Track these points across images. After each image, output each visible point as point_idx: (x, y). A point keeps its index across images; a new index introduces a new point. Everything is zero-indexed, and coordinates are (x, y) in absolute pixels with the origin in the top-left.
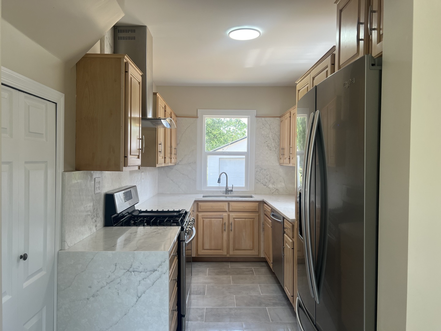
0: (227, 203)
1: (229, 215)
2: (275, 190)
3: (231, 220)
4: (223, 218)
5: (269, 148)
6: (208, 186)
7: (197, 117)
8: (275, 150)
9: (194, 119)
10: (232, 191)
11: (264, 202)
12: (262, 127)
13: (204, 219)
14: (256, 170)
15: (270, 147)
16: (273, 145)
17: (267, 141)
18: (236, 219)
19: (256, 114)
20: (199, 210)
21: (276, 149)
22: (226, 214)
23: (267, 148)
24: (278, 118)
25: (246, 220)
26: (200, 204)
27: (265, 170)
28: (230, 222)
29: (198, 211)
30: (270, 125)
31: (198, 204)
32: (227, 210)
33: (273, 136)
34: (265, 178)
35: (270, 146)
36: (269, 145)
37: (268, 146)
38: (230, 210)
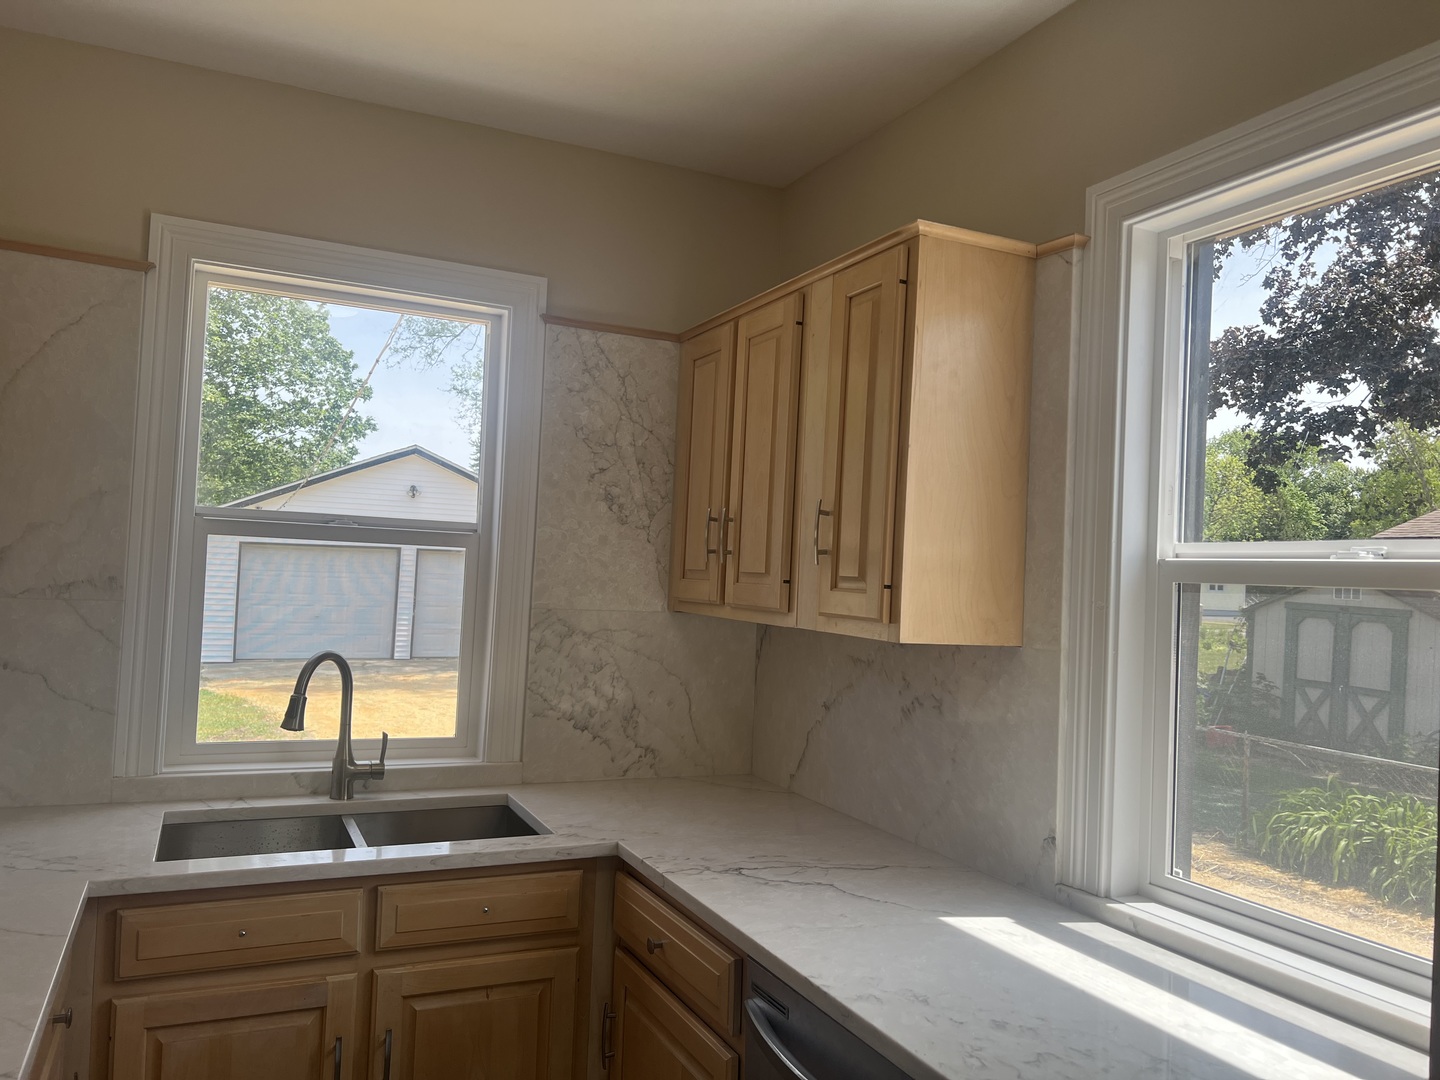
0: (358, 898)
1: (370, 979)
2: (638, 752)
3: (387, 1014)
4: (323, 1009)
5: (615, 507)
6: (203, 736)
7: (145, 266)
8: (647, 522)
9: (120, 275)
10: (377, 773)
11: (616, 866)
12: (577, 386)
13: (162, 1036)
14: (536, 635)
15: (621, 507)
16: (638, 496)
17: (602, 470)
18: (419, 1006)
19: (543, 303)
20: (127, 968)
21: (651, 516)
22: (352, 976)
23: (603, 507)
24: (668, 345)
25: (495, 996)
26: (131, 917)
27: (589, 636)
28: (379, 1032)
29: (112, 975)
30: (623, 379)
31: (113, 922)
32: (358, 942)
33: (640, 443)
34: (585, 685)
35: (622, 500)
36: (615, 491)
37: (609, 498)
38: (385, 937)
